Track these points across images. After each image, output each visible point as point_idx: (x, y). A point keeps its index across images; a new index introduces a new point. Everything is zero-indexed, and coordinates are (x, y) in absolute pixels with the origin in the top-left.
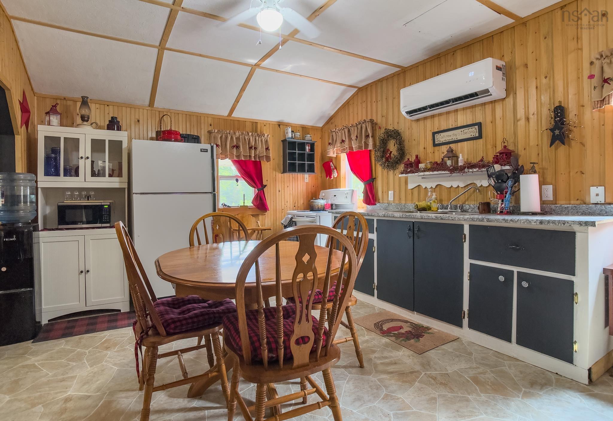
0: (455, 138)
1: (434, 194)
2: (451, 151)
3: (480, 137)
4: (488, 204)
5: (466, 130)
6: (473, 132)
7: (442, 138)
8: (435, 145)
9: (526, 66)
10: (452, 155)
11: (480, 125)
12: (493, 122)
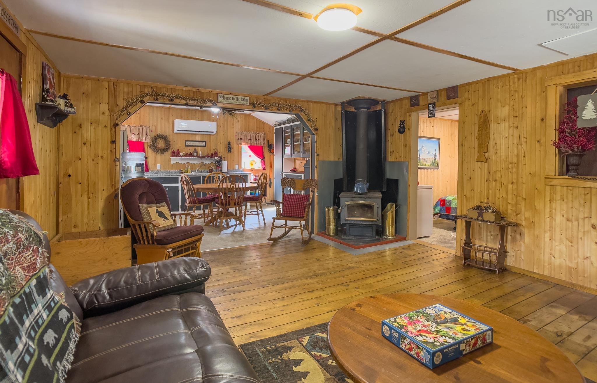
0: (195, 145)
1: (189, 166)
2: (195, 150)
3: (205, 146)
4: (212, 170)
5: (200, 142)
6: (203, 144)
7: (188, 143)
8: (186, 146)
9: (221, 127)
10: (195, 151)
11: (205, 141)
12: (210, 141)
